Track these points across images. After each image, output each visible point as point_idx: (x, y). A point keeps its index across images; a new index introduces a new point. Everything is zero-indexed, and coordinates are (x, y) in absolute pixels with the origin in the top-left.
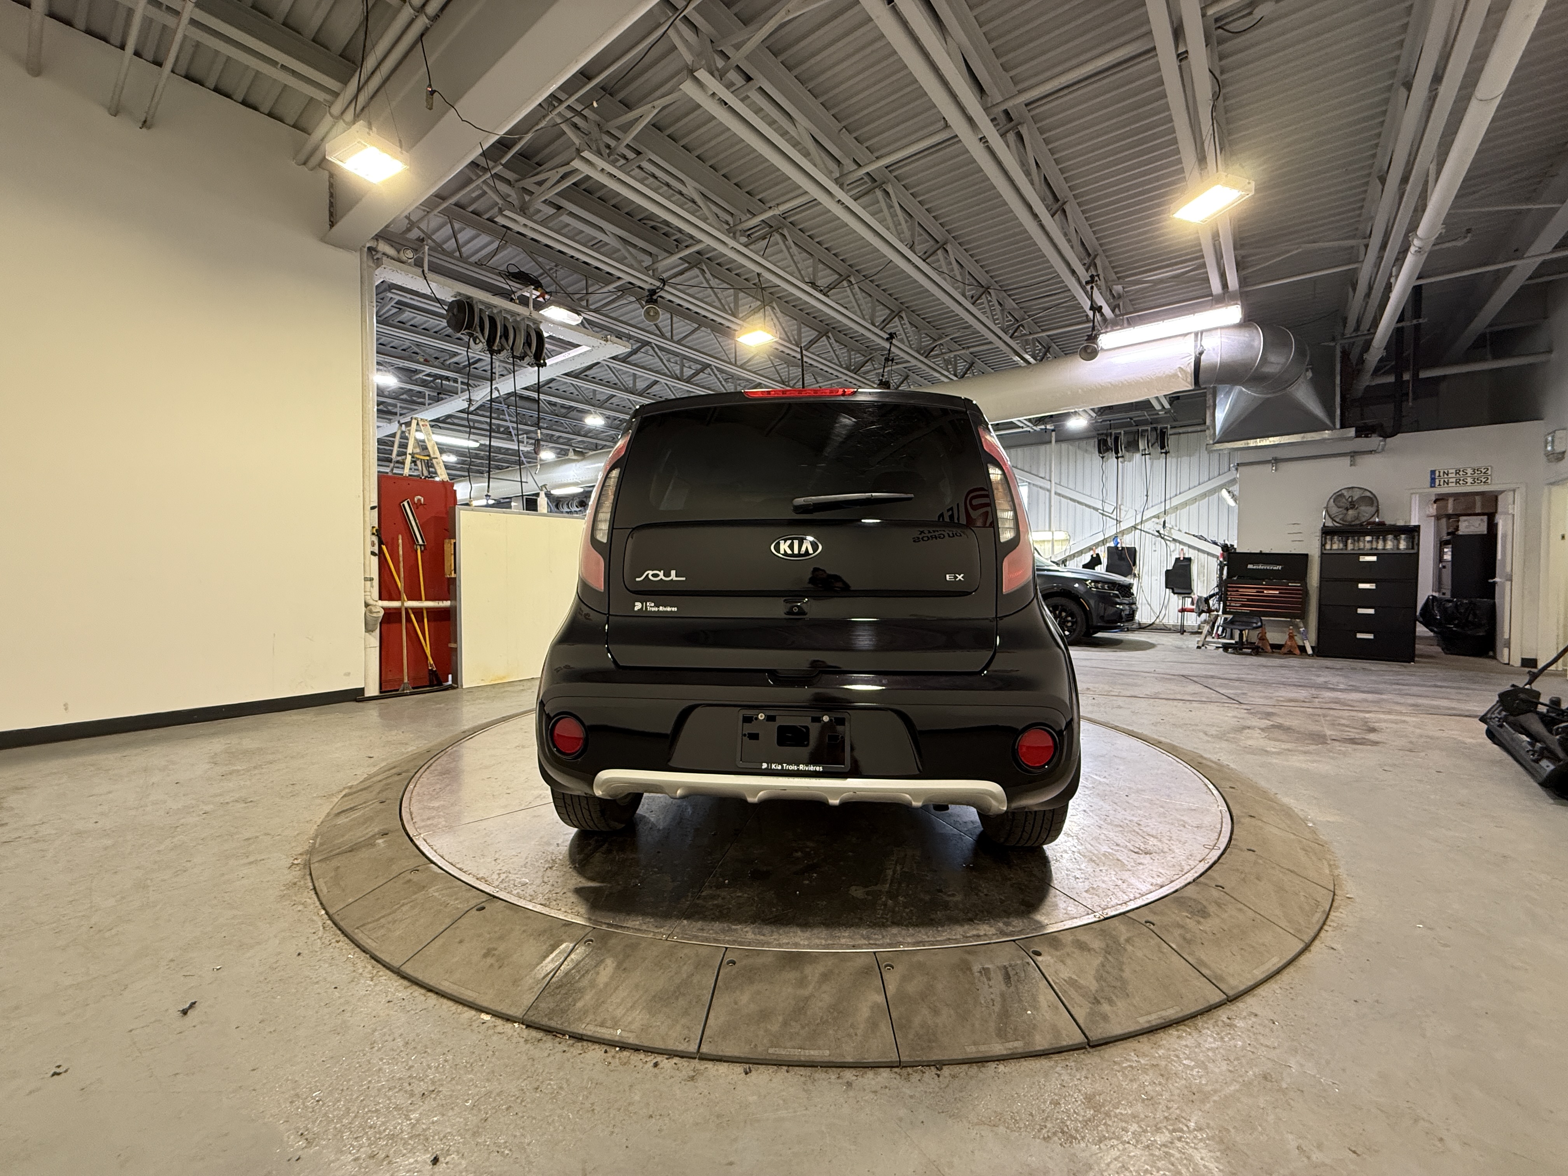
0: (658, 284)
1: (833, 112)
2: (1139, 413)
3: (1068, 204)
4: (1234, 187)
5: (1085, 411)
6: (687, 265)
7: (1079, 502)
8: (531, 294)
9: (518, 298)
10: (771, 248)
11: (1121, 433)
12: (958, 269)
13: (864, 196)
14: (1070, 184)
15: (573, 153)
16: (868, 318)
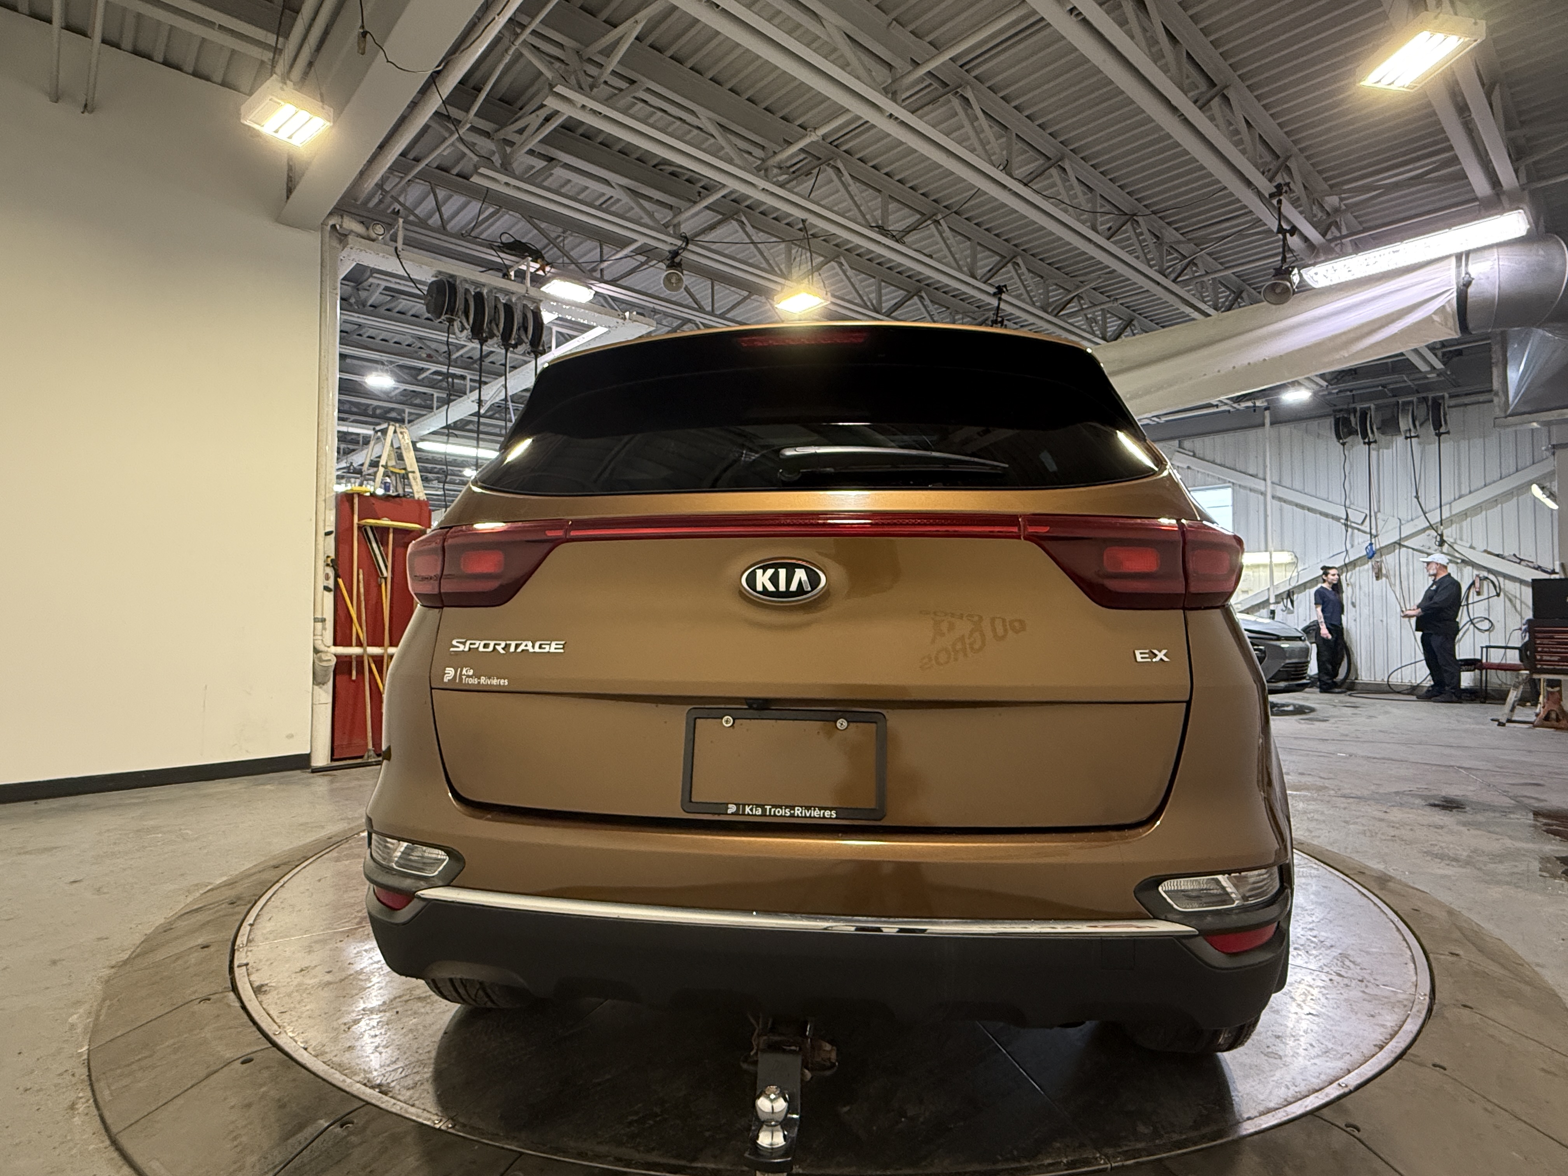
0: (679, 243)
2: (1396, 377)
3: (1231, 88)
4: (1452, 31)
5: (1308, 379)
6: (721, 217)
7: (1309, 509)
8: (529, 267)
9: (512, 273)
10: (821, 187)
11: (1369, 408)
12: (1085, 194)
13: (930, 106)
14: (1232, 61)
15: (546, 90)
16: (965, 269)
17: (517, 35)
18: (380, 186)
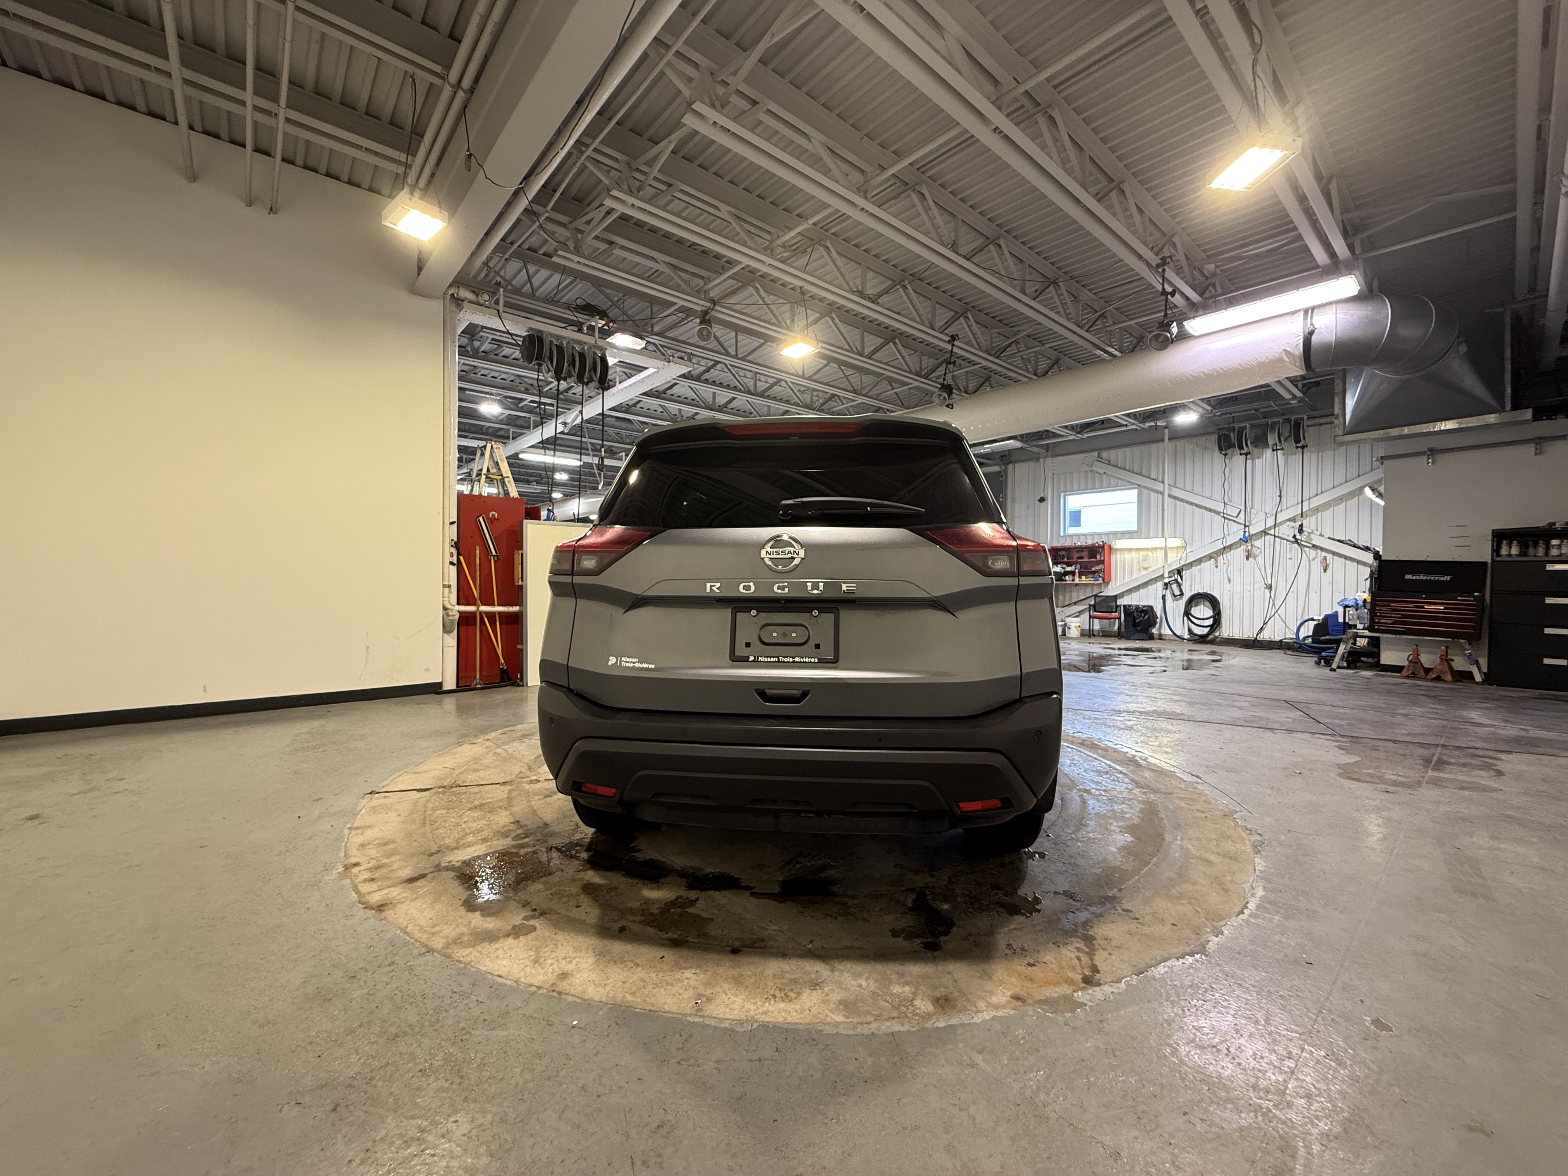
0: (708, 304)
1: (851, 121)
2: (1265, 403)
3: (1126, 183)
4: (1275, 147)
5: (1197, 404)
6: (740, 284)
7: (1197, 505)
8: (597, 323)
9: (585, 328)
10: (815, 261)
11: (1245, 427)
12: (1015, 265)
13: (893, 201)
14: (1126, 162)
15: (605, 193)
16: (926, 322)
17: (583, 152)
18: (486, 264)
